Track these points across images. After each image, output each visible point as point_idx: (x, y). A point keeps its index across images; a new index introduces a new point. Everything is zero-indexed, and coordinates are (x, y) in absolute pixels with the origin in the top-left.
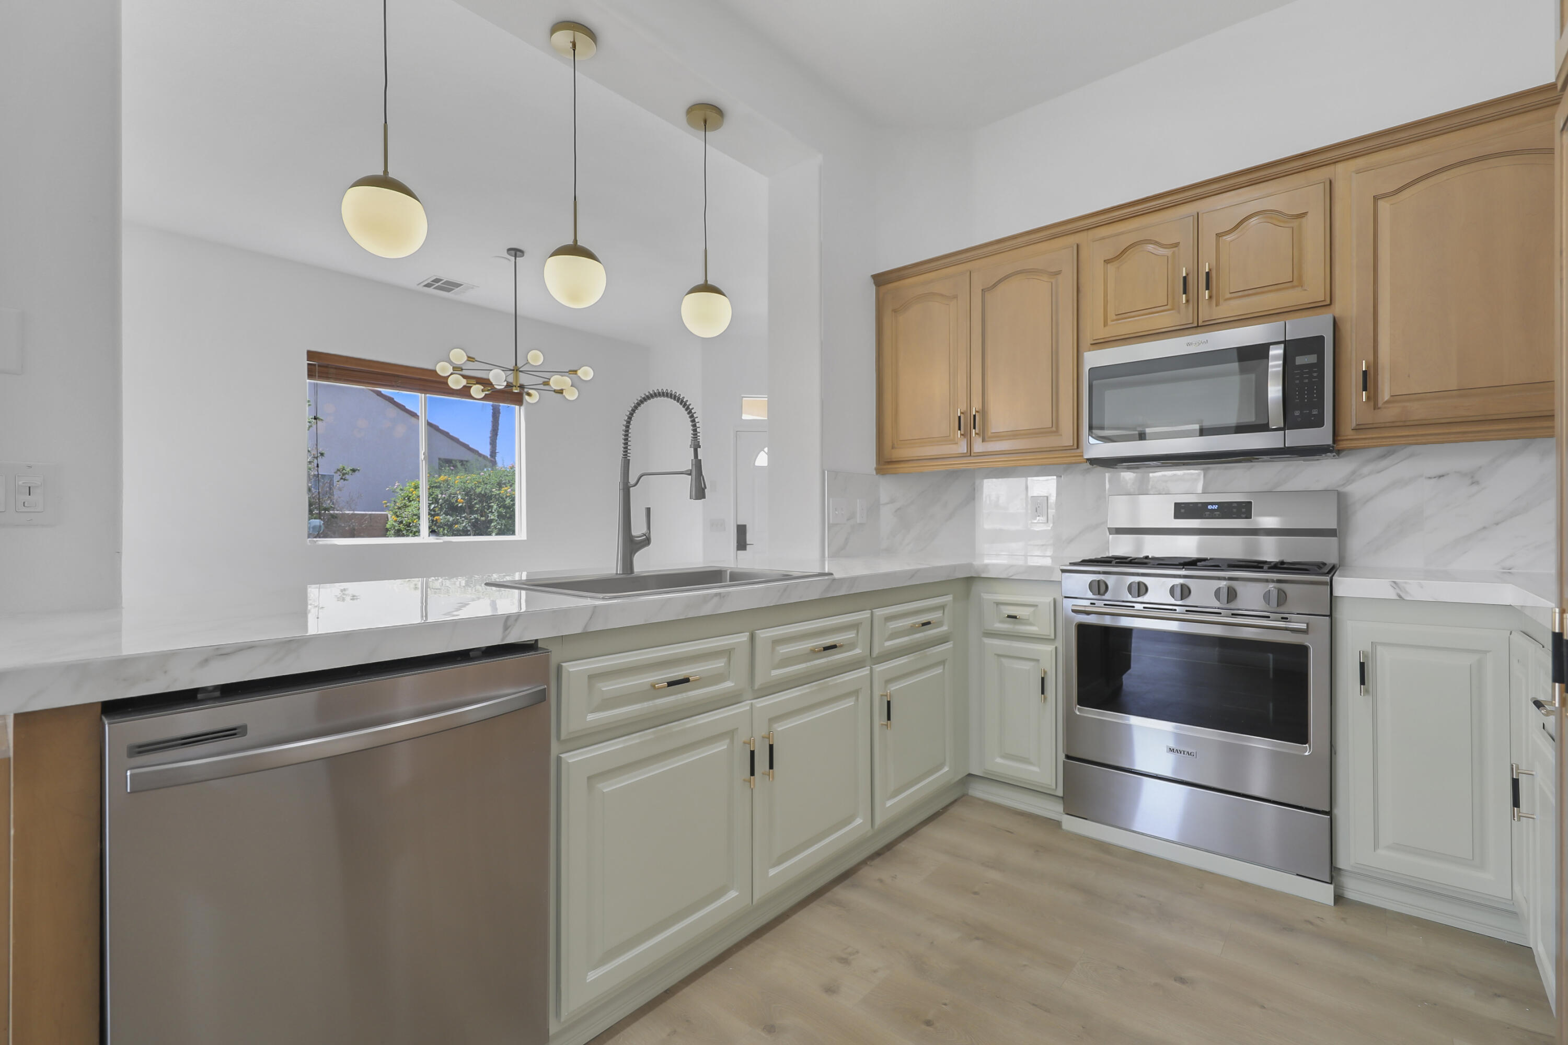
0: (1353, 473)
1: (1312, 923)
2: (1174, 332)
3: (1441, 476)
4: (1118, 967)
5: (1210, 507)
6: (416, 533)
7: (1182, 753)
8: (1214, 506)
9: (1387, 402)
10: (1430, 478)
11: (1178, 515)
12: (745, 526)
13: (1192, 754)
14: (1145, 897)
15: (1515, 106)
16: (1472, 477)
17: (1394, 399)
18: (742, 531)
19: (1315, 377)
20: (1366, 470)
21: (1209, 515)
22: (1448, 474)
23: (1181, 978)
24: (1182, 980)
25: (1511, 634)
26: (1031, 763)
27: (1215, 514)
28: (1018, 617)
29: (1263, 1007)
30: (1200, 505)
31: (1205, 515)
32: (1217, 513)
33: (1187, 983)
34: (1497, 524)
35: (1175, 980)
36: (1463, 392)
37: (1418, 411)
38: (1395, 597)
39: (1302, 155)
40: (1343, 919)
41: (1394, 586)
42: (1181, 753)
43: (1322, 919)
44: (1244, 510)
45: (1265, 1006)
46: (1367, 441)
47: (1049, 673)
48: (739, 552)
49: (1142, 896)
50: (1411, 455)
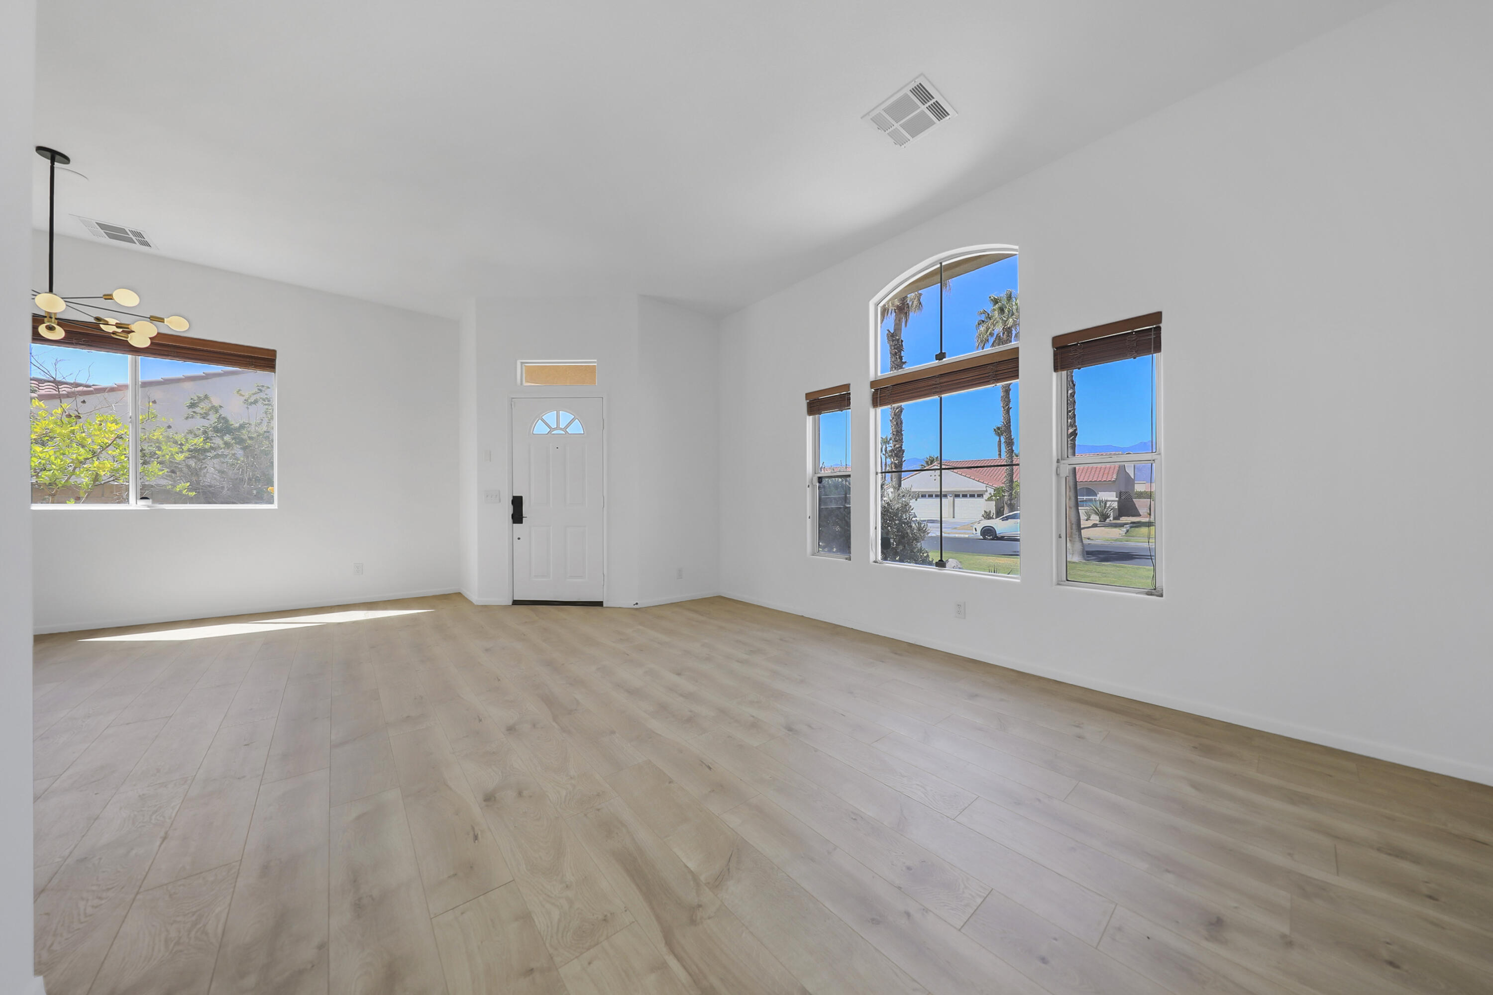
6: (126, 500)
12: (521, 497)
18: (517, 502)
48: (514, 525)
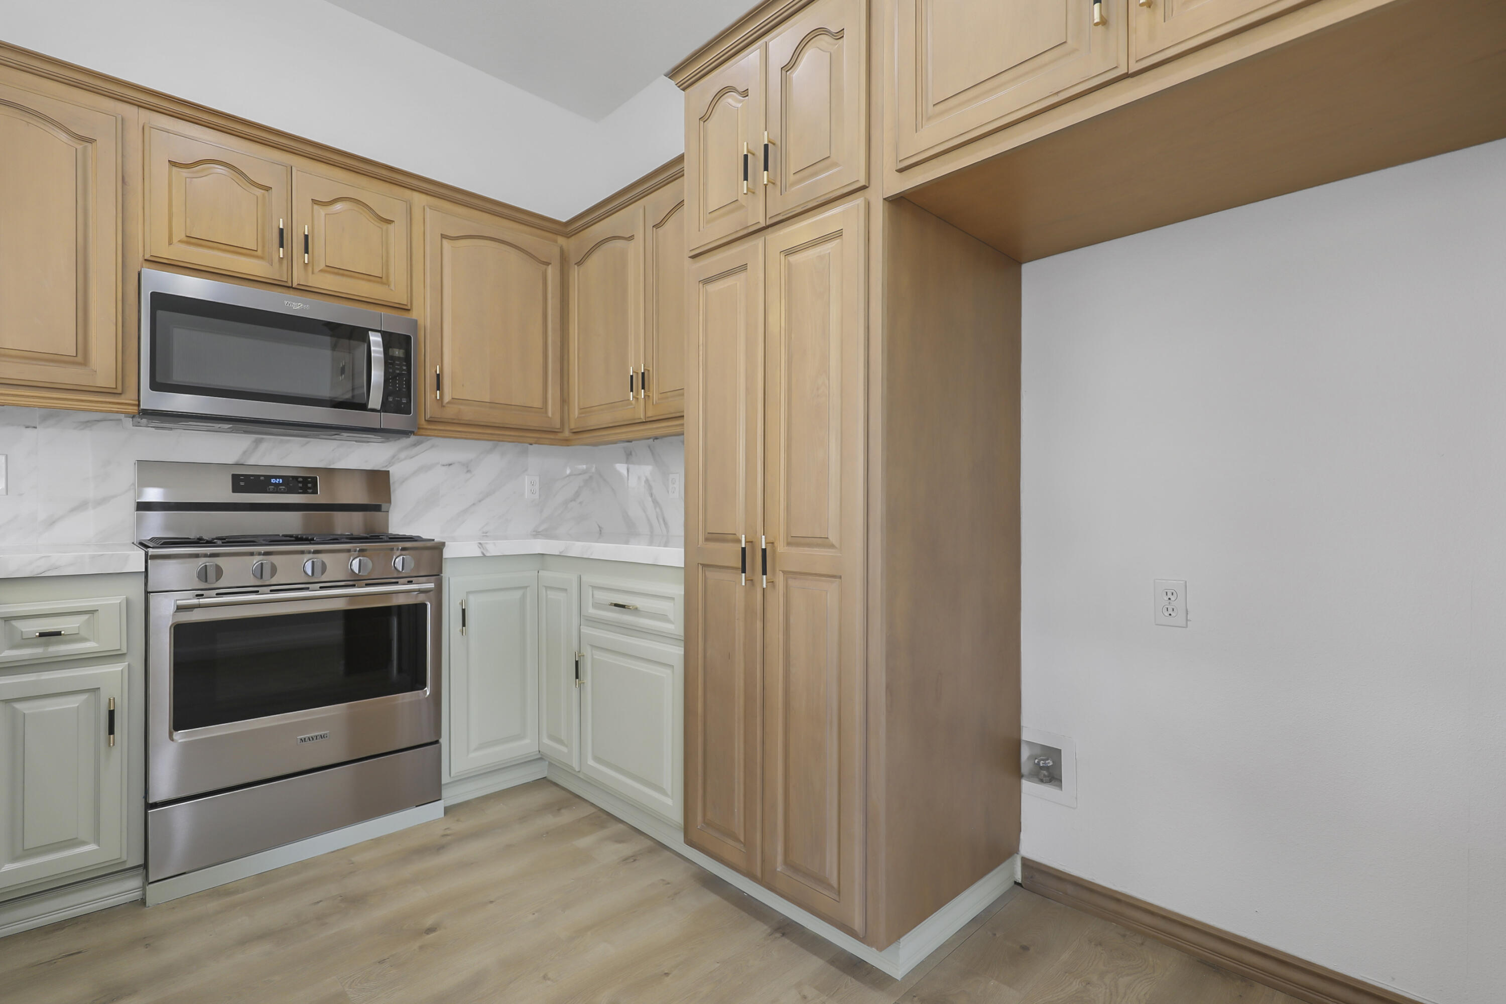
0: (394, 457)
1: (447, 835)
2: (264, 284)
3: (450, 465)
4: (379, 962)
5: (273, 481)
7: (311, 739)
8: (278, 480)
9: (448, 403)
10: (443, 465)
11: (236, 489)
13: (325, 736)
14: (321, 901)
15: (517, 215)
16: (467, 467)
17: (454, 400)
19: (404, 370)
20: (403, 455)
21: (274, 489)
22: (454, 463)
23: (428, 929)
24: (430, 930)
25: (538, 572)
26: (83, 843)
27: (280, 489)
28: (63, 632)
29: (491, 902)
30: (262, 478)
31: (269, 489)
32: (282, 487)
33: (436, 928)
34: (480, 501)
35: (428, 934)
36: (493, 404)
37: (468, 413)
38: (480, 555)
39: (392, 168)
40: (458, 820)
41: (480, 546)
42: (313, 739)
43: (448, 828)
44: (310, 485)
45: (492, 900)
46: (436, 432)
47: (118, 701)
49: (318, 902)
50: (433, 446)
